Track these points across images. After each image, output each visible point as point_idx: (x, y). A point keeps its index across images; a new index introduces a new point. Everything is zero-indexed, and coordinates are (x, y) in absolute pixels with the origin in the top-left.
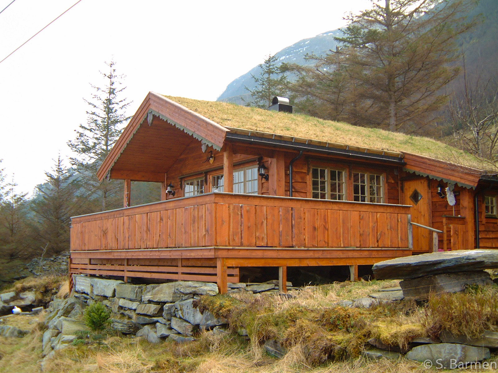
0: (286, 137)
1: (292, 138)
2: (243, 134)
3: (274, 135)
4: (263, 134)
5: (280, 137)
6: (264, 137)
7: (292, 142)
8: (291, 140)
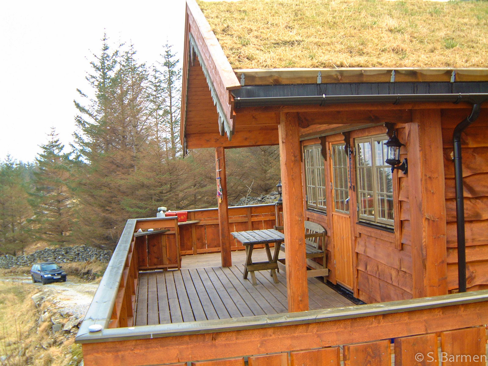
0: (429, 73)
1: (449, 73)
2: (299, 82)
3: (393, 73)
4: (361, 74)
5: (413, 73)
6: (365, 79)
7: (449, 82)
8: (445, 79)
